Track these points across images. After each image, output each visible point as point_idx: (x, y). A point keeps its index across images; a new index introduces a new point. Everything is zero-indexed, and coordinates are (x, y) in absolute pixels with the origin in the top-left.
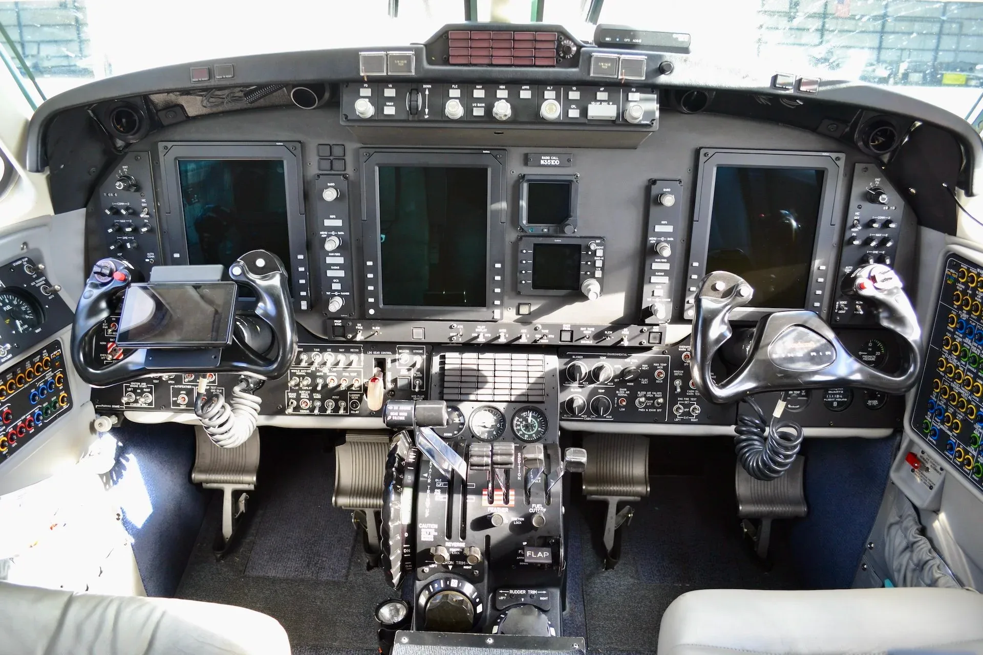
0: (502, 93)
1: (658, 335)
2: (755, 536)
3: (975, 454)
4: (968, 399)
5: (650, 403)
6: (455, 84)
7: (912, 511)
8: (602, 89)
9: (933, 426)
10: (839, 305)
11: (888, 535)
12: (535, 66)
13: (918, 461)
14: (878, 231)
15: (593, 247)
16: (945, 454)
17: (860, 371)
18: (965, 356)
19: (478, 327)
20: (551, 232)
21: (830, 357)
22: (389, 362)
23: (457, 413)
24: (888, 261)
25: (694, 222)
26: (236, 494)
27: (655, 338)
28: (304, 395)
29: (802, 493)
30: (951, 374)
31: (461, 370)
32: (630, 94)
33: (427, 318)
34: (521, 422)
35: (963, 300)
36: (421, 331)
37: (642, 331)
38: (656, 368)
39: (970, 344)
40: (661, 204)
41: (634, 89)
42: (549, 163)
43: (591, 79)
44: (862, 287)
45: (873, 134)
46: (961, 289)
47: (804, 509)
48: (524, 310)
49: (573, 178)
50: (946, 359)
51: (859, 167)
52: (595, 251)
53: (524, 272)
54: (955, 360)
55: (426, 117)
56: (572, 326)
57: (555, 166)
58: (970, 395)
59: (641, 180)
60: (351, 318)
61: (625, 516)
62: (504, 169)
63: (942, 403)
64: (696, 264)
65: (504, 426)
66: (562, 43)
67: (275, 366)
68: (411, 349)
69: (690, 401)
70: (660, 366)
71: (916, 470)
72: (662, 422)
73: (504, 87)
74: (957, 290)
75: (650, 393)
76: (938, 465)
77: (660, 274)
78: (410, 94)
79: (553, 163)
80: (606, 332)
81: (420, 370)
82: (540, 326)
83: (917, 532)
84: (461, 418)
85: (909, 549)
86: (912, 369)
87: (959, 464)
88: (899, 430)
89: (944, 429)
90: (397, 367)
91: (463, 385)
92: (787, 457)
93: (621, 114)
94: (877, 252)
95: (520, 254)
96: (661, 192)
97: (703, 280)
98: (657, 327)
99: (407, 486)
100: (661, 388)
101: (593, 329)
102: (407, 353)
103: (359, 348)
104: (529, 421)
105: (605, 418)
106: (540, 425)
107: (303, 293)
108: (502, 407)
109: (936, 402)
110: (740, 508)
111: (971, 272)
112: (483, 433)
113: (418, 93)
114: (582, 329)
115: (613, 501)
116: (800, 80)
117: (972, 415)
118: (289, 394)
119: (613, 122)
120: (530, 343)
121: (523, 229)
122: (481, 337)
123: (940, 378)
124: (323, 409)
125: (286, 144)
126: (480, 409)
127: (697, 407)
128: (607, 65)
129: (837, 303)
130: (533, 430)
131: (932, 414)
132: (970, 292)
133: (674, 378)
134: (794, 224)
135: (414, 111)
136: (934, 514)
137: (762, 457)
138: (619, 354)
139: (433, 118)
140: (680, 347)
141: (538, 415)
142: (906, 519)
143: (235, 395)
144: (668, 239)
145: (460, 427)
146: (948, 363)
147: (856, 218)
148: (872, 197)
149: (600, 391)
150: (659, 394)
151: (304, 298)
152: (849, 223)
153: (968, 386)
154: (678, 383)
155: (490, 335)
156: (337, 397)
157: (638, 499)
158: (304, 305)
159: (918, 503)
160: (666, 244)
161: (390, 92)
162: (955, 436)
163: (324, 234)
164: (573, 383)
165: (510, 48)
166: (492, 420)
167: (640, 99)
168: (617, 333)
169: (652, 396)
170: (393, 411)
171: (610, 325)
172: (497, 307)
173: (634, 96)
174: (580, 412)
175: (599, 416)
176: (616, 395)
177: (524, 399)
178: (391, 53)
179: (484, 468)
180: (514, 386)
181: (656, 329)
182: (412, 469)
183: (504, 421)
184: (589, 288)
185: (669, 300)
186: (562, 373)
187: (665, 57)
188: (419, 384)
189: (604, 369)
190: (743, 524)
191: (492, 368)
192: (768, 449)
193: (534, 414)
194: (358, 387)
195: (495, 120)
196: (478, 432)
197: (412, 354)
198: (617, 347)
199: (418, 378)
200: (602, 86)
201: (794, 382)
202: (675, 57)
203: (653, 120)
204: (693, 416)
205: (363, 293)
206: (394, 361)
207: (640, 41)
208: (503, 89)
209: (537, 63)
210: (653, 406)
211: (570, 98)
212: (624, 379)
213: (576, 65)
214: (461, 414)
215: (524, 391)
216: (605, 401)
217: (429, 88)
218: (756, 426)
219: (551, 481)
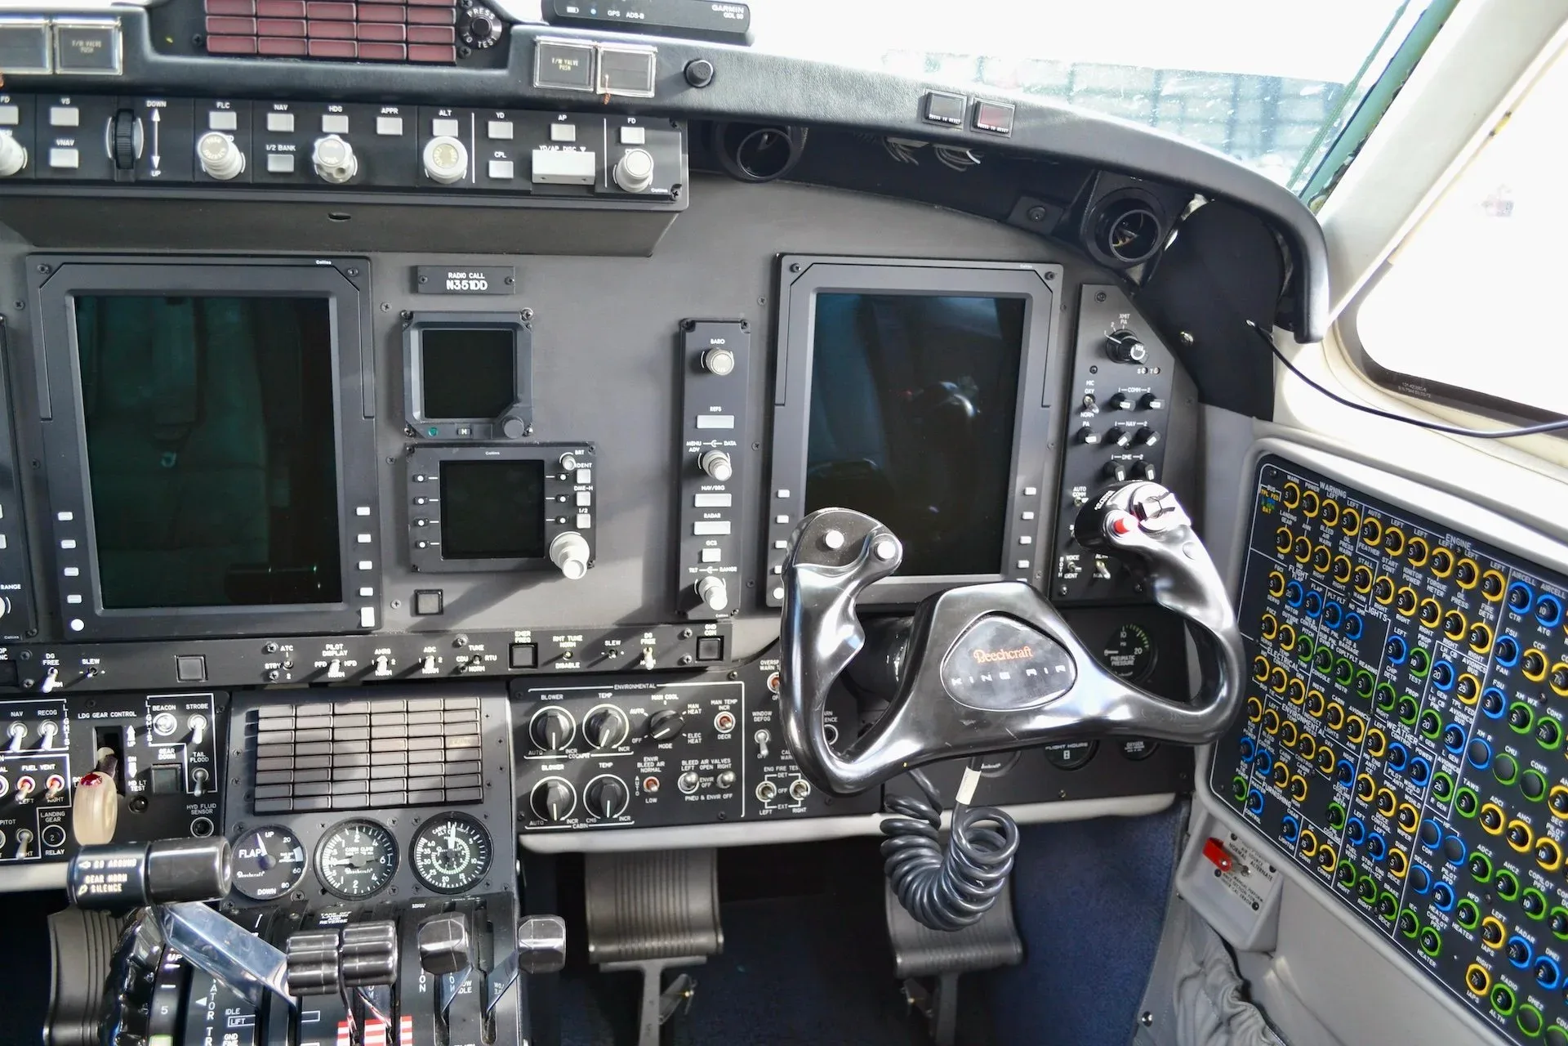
0: (335, 122)
1: (716, 643)
2: (928, 1009)
3: (1339, 841)
4: (1319, 735)
5: (707, 782)
6: (223, 98)
7: (1223, 953)
8: (563, 117)
9: (1253, 787)
10: (1066, 563)
11: (1179, 1000)
12: (408, 62)
13: (1227, 855)
14: (1131, 415)
15: (569, 465)
16: (1281, 843)
17: (1127, 701)
18: (1306, 652)
19: (328, 646)
20: (476, 437)
21: (1064, 675)
22: (131, 732)
23: (287, 840)
24: (1151, 474)
25: (776, 407)
27: (709, 649)
29: (1010, 919)
30: (1280, 686)
31: (295, 743)
32: (625, 130)
33: (212, 632)
34: (433, 849)
35: (1294, 544)
36: (197, 662)
37: (682, 636)
38: (716, 710)
39: (1315, 629)
40: (707, 371)
41: (632, 120)
42: (465, 286)
43: (535, 94)
44: (1119, 529)
45: (1114, 227)
46: (1290, 523)
47: (1015, 950)
48: (429, 604)
49: (519, 319)
50: (1270, 658)
51: (1088, 292)
52: (575, 472)
53: (421, 523)
54: (1286, 660)
55: (156, 174)
56: (534, 634)
57: (479, 293)
58: (1322, 727)
59: (665, 323)
60: (31, 641)
61: (678, 996)
62: (366, 301)
63: (1266, 744)
64: (784, 493)
65: (394, 861)
66: (470, 13)
68: (181, 704)
69: (789, 771)
70: (723, 704)
71: (1223, 872)
72: (733, 819)
73: (339, 109)
74: (1283, 525)
75: (707, 761)
76: (1266, 861)
77: (712, 516)
78: (116, 120)
79: (473, 287)
80: (607, 643)
81: (205, 747)
82: (465, 639)
83: (1236, 994)
84: (297, 851)
85: (1223, 1028)
86: (1224, 692)
87: (1309, 861)
88: (1185, 794)
89: (1274, 793)
90: (150, 745)
91: (300, 776)
92: (989, 883)
93: (606, 170)
94: (1128, 457)
95: (411, 485)
96: (705, 347)
97: (799, 527)
98: (714, 626)
99: (159, 1032)
100: (729, 749)
101: (579, 638)
102: (171, 712)
103: (58, 706)
104: (451, 846)
105: (617, 820)
106: (475, 852)
108: (387, 819)
109: (1255, 742)
110: (899, 960)
111: (1308, 489)
112: (349, 880)
113: (134, 119)
114: (556, 639)
115: (652, 970)
116: (977, 106)
117: (1328, 767)
119: (590, 189)
120: (443, 675)
121: (414, 431)
122: (335, 666)
123: (1261, 694)
126: (338, 828)
127: (805, 783)
128: (569, 62)
129: (1062, 559)
130: (459, 865)
131: (1250, 765)
132: (1308, 528)
133: (753, 728)
134: (969, 406)
135: (124, 160)
136: (1266, 958)
137: (940, 886)
138: (639, 686)
139: (167, 178)
140: (762, 662)
141: (470, 830)
142: (1211, 968)
144: (726, 443)
145: (295, 871)
146: (1273, 666)
147: (1088, 391)
148: (1117, 350)
149: (603, 765)
150: (725, 763)
152: (1076, 403)
153: (1317, 710)
154: (762, 736)
155: (354, 663)
156: (11, 822)
157: (703, 959)
159: (1233, 940)
160: (720, 454)
161: (65, 115)
162: (1295, 807)
164: (544, 753)
165: (351, 21)
166: (368, 850)
167: (643, 142)
168: (630, 643)
169: (711, 767)
170: (91, 871)
171: (615, 627)
172: (367, 601)
173: (632, 134)
174: (563, 812)
175: (604, 819)
176: (637, 771)
177: (438, 797)
178: (61, 22)
179: (324, 988)
180: (414, 770)
181: (710, 630)
182: (174, 986)
183: (395, 850)
184: (565, 550)
185: (734, 569)
186: (520, 733)
187: (697, 50)
188: (203, 778)
189: (609, 720)
190: (906, 990)
191: (364, 734)
192: (952, 871)
193: (461, 829)
194: (58, 795)
195: (320, 182)
196: (337, 879)
197: (183, 711)
198: (632, 672)
199: (201, 765)
200: (563, 111)
201: (998, 734)
202: (717, 52)
203: (677, 186)
204: (797, 802)
205: (56, 586)
206: (141, 731)
207: (642, 16)
208: (337, 113)
209: (412, 57)
210: (714, 789)
211: (492, 134)
212: (651, 738)
213: (501, 63)
214: (296, 843)
215: (438, 779)
216: (614, 785)
217: (160, 109)
218: (922, 815)
219: (496, 985)
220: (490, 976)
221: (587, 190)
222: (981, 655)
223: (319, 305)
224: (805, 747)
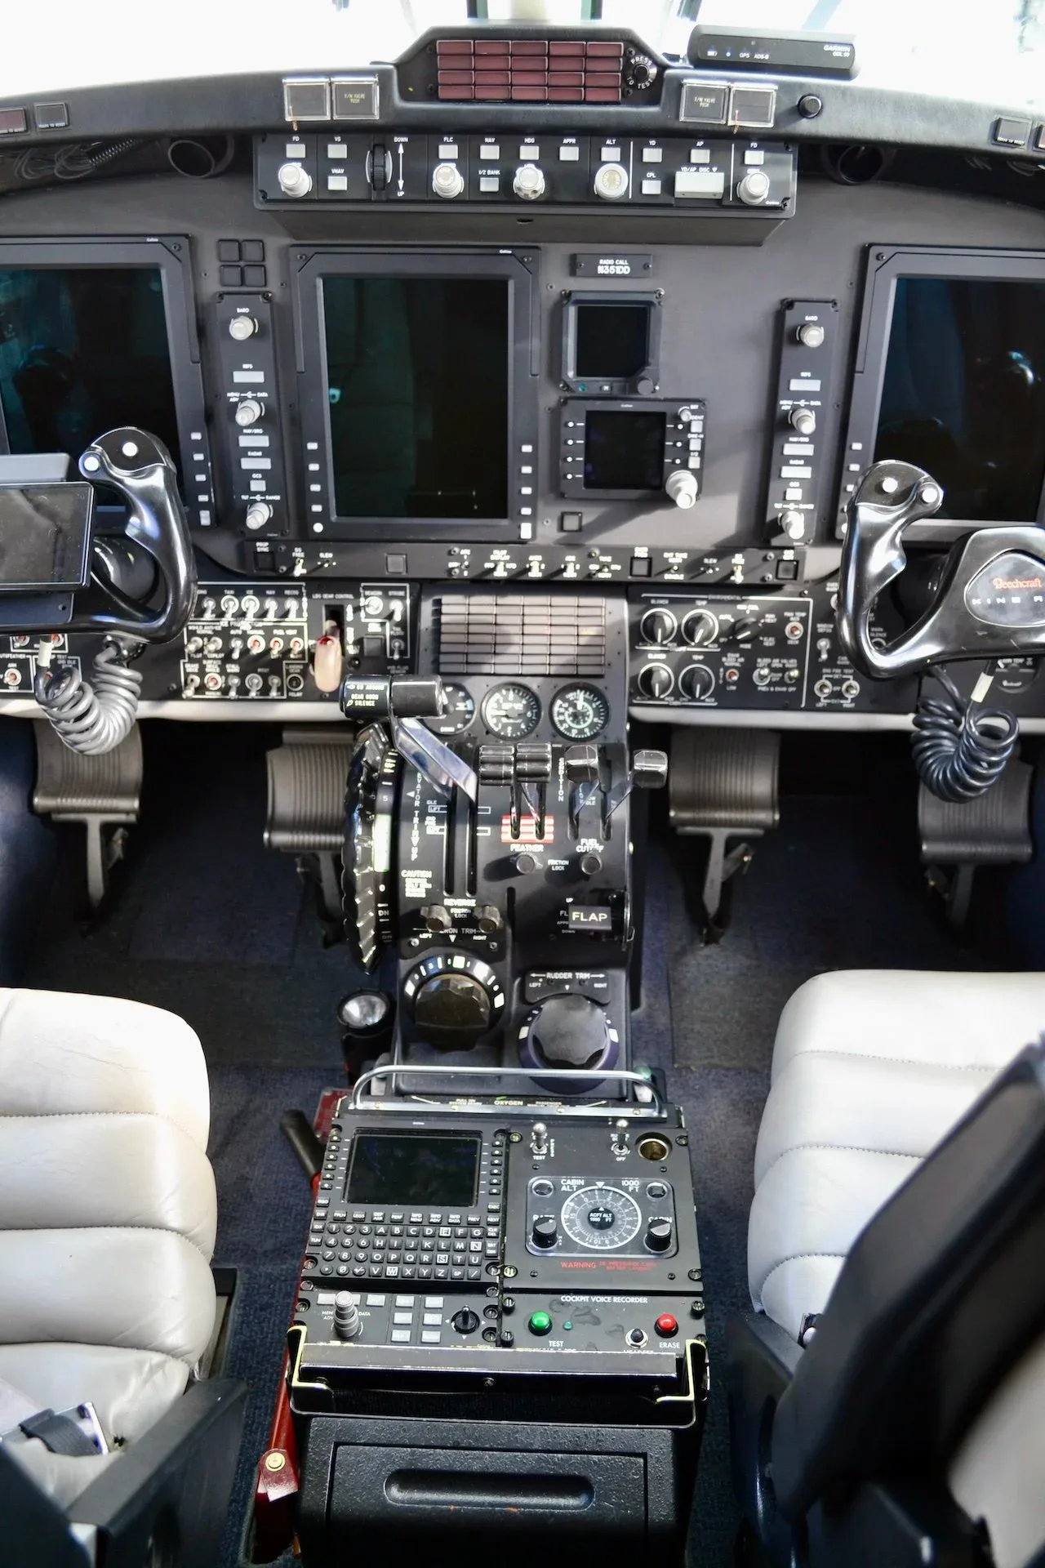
0: (529, 151)
1: (792, 566)
2: (948, 892)
5: (777, 677)
6: (449, 134)
8: (701, 144)
12: (585, 102)
15: (685, 418)
19: (496, 551)
20: (616, 392)
22: (349, 610)
23: (461, 694)
25: (857, 375)
26: (107, 830)
27: (787, 570)
28: (212, 668)
29: (1027, 824)
31: (468, 624)
32: (748, 154)
33: (411, 537)
34: (566, 709)
36: (401, 559)
37: (765, 559)
38: (788, 620)
40: (801, 343)
41: (755, 145)
42: (612, 270)
43: (680, 126)
47: (1027, 850)
48: (571, 523)
49: (653, 298)
52: (690, 423)
53: (570, 459)
55: (401, 194)
56: (650, 550)
57: (623, 276)
59: (769, 301)
60: (285, 538)
61: (739, 859)
62: (536, 282)
64: (858, 446)
65: (538, 715)
66: (633, 61)
67: (162, 621)
68: (385, 590)
69: (843, 673)
70: (794, 616)
72: (795, 708)
73: (532, 140)
75: (777, 660)
77: (797, 462)
78: (373, 153)
79: (618, 272)
80: (706, 561)
81: (402, 624)
82: (598, 552)
84: (469, 703)
90: (363, 619)
91: (471, 649)
92: (992, 765)
93: (732, 187)
95: (563, 429)
96: (802, 322)
97: (866, 473)
98: (792, 552)
99: (382, 812)
100: (797, 652)
101: (685, 555)
102: (380, 596)
103: (299, 588)
104: (579, 707)
105: (704, 701)
106: (598, 713)
107: (203, 498)
108: (533, 684)
110: (924, 847)
112: (505, 726)
113: (386, 152)
114: (666, 555)
115: (720, 836)
116: (1040, 128)
118: (187, 666)
119: (719, 201)
120: (580, 579)
121: (568, 386)
122: (500, 567)
124: (243, 690)
125: (164, 240)
126: (498, 688)
127: (855, 684)
128: (708, 100)
130: (585, 722)
133: (817, 636)
134: (1030, 375)
135: (379, 185)
137: (953, 765)
138: (729, 597)
139: (411, 197)
140: (828, 584)
141: (594, 697)
143: (99, 669)
144: (813, 403)
145: (467, 716)
149: (696, 657)
150: (792, 663)
151: (204, 506)
154: (824, 644)
155: (514, 566)
156: (266, 670)
157: (759, 832)
158: (205, 518)
160: (806, 412)
161: (338, 151)
163: (233, 396)
164: (651, 645)
165: (543, 71)
166: (519, 706)
167: (762, 163)
168: (725, 561)
169: (781, 666)
170: (356, 691)
171: (713, 548)
172: (526, 518)
173: (754, 157)
174: (663, 691)
175: (694, 699)
176: (722, 664)
177: (571, 670)
178: (337, 80)
179: (503, 782)
180: (554, 650)
181: (788, 555)
182: (390, 784)
183: (539, 708)
184: (679, 485)
185: (811, 506)
186: (634, 628)
187: (809, 86)
188: (400, 647)
189: (702, 622)
190: (928, 874)
191: (518, 620)
192: (963, 753)
193: (587, 696)
194: (300, 653)
195: (517, 199)
196: (497, 725)
197: (386, 597)
198: (724, 586)
199: (399, 637)
200: (700, 139)
201: (1005, 643)
202: (826, 87)
203: (787, 199)
204: (847, 699)
205: (303, 498)
206: (357, 609)
207: (767, 57)
208: (531, 144)
209: (589, 98)
210: (781, 683)
211: (645, 159)
212: (735, 639)
213: (655, 101)
214: (468, 697)
215: (572, 657)
216: (703, 673)
217: (404, 143)
218: (948, 716)
219: (613, 802)
220: (609, 795)
221: (717, 203)
222: (999, 583)
223: (501, 286)
224: (853, 644)
